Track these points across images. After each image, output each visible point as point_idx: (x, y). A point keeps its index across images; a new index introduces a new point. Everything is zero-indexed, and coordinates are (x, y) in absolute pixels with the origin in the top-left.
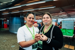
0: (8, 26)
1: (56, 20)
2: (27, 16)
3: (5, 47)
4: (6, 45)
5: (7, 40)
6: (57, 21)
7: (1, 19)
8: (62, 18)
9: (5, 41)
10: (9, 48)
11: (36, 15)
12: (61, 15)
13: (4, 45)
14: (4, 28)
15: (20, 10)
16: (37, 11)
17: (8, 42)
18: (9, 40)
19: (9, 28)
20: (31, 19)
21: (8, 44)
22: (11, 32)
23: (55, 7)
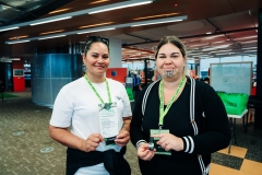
0: (28, 84)
1: (192, 61)
2: (88, 49)
3: (22, 151)
4: (24, 146)
5: (26, 131)
6: (198, 65)
7: (3, 60)
8: (215, 56)
9: (19, 134)
10: (34, 156)
11: (124, 46)
12: (210, 43)
13: (16, 145)
14: (13, 91)
15: (67, 30)
16: (127, 31)
17: (30, 137)
18: (33, 130)
19: (33, 91)
20: (100, 60)
21: (32, 144)
22: (39, 104)
23: (185, 17)
